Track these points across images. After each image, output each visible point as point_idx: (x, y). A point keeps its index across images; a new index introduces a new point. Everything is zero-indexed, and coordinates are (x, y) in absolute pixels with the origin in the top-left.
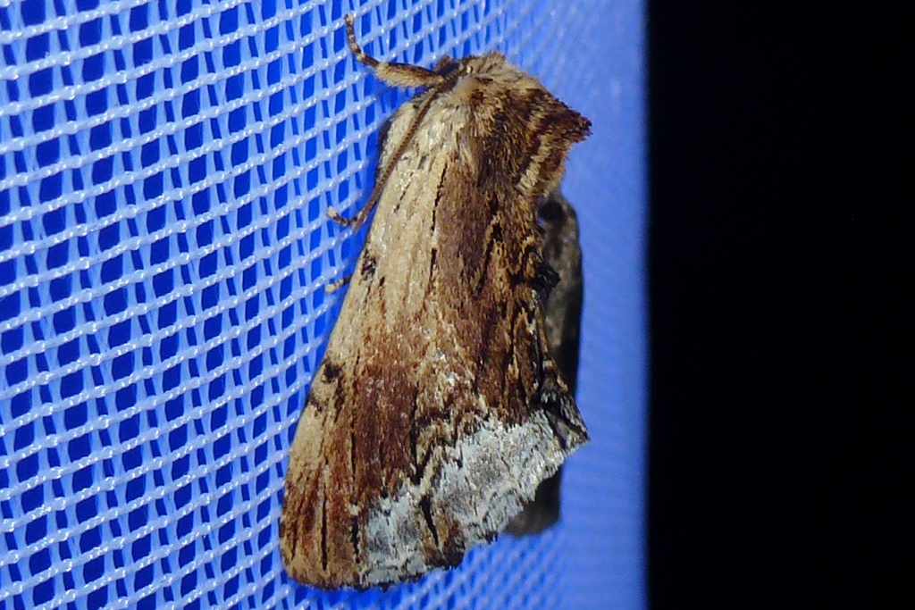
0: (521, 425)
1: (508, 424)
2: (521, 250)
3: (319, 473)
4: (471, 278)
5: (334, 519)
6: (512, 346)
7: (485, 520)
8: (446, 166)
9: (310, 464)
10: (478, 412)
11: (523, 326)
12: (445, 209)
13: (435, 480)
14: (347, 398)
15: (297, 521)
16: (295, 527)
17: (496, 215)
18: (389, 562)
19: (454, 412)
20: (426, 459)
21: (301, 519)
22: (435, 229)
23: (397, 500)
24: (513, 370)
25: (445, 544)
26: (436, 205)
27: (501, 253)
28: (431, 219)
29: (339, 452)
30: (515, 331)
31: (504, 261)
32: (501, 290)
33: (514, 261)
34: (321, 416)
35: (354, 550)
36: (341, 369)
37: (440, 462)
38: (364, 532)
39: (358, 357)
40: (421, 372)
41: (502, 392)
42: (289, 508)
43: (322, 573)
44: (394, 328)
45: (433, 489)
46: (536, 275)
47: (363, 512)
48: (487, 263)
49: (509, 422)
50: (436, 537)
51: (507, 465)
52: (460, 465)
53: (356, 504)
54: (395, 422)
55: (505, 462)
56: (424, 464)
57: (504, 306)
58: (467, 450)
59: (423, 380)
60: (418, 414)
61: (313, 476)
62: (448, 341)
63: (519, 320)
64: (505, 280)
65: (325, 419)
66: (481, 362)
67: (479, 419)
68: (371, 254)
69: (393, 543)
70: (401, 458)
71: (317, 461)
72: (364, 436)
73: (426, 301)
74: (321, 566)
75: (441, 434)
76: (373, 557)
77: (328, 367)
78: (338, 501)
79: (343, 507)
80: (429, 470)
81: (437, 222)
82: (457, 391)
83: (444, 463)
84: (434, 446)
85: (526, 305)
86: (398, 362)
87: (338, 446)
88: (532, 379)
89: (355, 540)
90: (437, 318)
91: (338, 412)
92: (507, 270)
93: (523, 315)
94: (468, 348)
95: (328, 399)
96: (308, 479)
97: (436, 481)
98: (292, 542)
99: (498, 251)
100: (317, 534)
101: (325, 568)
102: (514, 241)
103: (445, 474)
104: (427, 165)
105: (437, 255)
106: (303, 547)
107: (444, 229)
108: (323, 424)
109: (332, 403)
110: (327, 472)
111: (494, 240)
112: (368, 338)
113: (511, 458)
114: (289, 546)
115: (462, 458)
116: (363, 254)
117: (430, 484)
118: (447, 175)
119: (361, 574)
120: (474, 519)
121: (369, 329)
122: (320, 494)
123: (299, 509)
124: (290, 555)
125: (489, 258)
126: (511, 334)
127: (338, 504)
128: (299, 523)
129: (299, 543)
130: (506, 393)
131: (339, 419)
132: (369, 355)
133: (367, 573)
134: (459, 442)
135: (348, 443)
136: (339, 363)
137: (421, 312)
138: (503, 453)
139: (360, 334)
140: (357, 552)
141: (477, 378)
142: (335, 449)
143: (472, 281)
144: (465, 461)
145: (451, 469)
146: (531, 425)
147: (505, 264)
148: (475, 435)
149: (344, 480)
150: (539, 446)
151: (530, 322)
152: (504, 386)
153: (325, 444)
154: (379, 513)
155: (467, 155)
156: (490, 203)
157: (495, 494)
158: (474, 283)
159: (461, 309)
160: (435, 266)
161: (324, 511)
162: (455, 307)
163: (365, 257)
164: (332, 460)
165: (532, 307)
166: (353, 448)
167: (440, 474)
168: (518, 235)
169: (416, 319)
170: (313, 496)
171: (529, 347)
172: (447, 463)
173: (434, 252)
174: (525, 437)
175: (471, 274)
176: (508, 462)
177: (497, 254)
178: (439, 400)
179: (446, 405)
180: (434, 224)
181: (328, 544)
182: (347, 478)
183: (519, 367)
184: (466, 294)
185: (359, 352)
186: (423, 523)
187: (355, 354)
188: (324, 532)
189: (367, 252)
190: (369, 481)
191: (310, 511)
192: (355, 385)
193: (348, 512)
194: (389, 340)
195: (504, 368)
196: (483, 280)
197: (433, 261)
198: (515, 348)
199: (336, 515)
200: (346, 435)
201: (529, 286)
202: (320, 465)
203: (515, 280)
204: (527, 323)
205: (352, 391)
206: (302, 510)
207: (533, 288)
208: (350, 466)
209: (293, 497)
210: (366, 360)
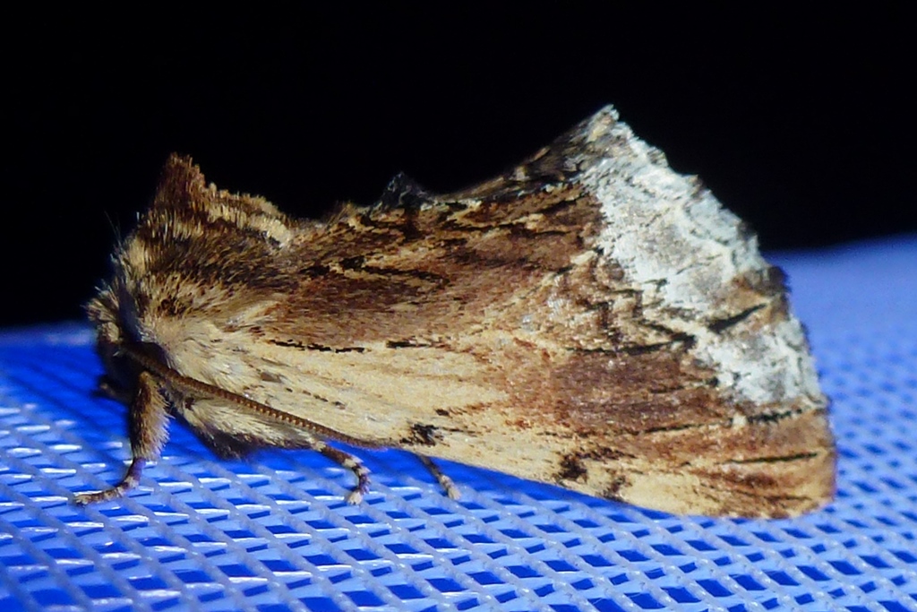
0: (600, 205)
1: (603, 222)
2: (370, 231)
3: (701, 473)
4: (419, 290)
5: (755, 449)
6: (502, 227)
7: (726, 243)
8: (273, 341)
9: (693, 486)
10: (593, 264)
11: (472, 215)
12: (332, 337)
13: (686, 316)
14: (603, 445)
15: (765, 497)
16: (773, 500)
17: (328, 267)
18: (793, 369)
19: (597, 297)
20: (661, 329)
21: (761, 491)
22: (360, 346)
23: (718, 365)
24: (533, 221)
25: (762, 293)
26: (328, 349)
27: (379, 255)
28: (347, 353)
29: (671, 449)
30: (482, 225)
31: (389, 250)
32: (430, 249)
33: (387, 238)
34: (631, 477)
35: (787, 418)
36: (566, 457)
37: (663, 311)
38: (763, 406)
39: (548, 434)
40: (551, 346)
41: (562, 234)
42: (751, 509)
43: (820, 458)
44: (500, 390)
45: (698, 317)
46: (400, 207)
47: (740, 409)
48: (396, 272)
49: (599, 220)
50: (755, 308)
51: (655, 218)
52: (663, 282)
53: (731, 420)
54: (620, 377)
55: (652, 221)
56: (668, 331)
57: (449, 243)
58: (642, 274)
59: (563, 342)
60: (608, 346)
61: (707, 481)
62: (509, 313)
63: (466, 222)
64: (414, 245)
65: (635, 471)
66: (529, 265)
67: (602, 262)
68: (406, 434)
69: (770, 366)
70: (666, 364)
71: (688, 477)
72: (645, 417)
73: (459, 348)
74: (812, 460)
75: (628, 311)
76: (791, 392)
77: (565, 476)
78: (732, 444)
79: (738, 437)
80: (676, 324)
81: (352, 346)
82: (571, 294)
83: (663, 305)
84: (644, 320)
85: (443, 216)
86: (545, 379)
87: (665, 451)
88: (541, 195)
89: (775, 417)
90: (481, 331)
91: (622, 455)
92: (400, 244)
93: (457, 216)
94: (512, 285)
95: (608, 470)
96: (712, 487)
97: (687, 314)
98: (790, 501)
99: (378, 259)
100: (776, 470)
101: (815, 455)
102: (358, 241)
103: (677, 302)
104: (273, 370)
105: (395, 340)
106: (793, 487)
107: (360, 334)
108: (641, 473)
109: (611, 464)
110: (699, 462)
111: (363, 266)
112: (520, 424)
113: (646, 214)
114: (796, 505)
115: (655, 281)
116: (406, 447)
117: (691, 322)
118: (284, 340)
119: (814, 406)
120: (726, 259)
121: (508, 423)
122: (726, 469)
123: (750, 495)
124: (806, 503)
125: (389, 270)
126: (484, 230)
127: (736, 445)
128: (767, 495)
129: (790, 492)
130: (564, 229)
131: (631, 453)
132: (542, 420)
133: (810, 398)
134: (634, 286)
135: (657, 437)
136: (556, 459)
137: (474, 354)
138: (641, 225)
139: (516, 435)
140: (788, 414)
141: (551, 270)
142: (668, 453)
143: (424, 289)
144: (658, 277)
145: (670, 296)
146: (601, 190)
147: (393, 248)
148: (623, 265)
149: (705, 438)
150: (626, 176)
151: (464, 207)
152: (554, 233)
153: (664, 467)
154: (737, 388)
155: (252, 314)
156: (313, 276)
157: (693, 232)
158: (426, 286)
159: (462, 300)
160: (411, 342)
161: (746, 461)
162: (460, 309)
163: (411, 444)
164: (682, 456)
165: (445, 208)
166: (664, 429)
167: (679, 309)
168: (349, 237)
169: (485, 361)
170: (731, 478)
171: (499, 205)
172: (663, 300)
173: (392, 345)
174: (617, 197)
175: (414, 292)
176: (651, 217)
177: (383, 260)
178: (585, 318)
179: (590, 307)
180: (355, 349)
181: (785, 453)
182: (701, 435)
183: (527, 214)
184: (442, 295)
185: (541, 434)
186: (740, 327)
187: (543, 439)
188: (771, 460)
189: (404, 441)
190: (700, 403)
191: (749, 481)
192: (585, 436)
193: (742, 429)
194: (517, 394)
195: (530, 235)
196: (419, 273)
197: (404, 344)
198: (503, 223)
199: (749, 446)
200: (649, 441)
201: (417, 216)
202: (692, 473)
203: (411, 233)
204: (467, 211)
205: (592, 438)
206: (751, 491)
207: (419, 209)
208: (686, 432)
209: (737, 506)
210: (550, 424)
